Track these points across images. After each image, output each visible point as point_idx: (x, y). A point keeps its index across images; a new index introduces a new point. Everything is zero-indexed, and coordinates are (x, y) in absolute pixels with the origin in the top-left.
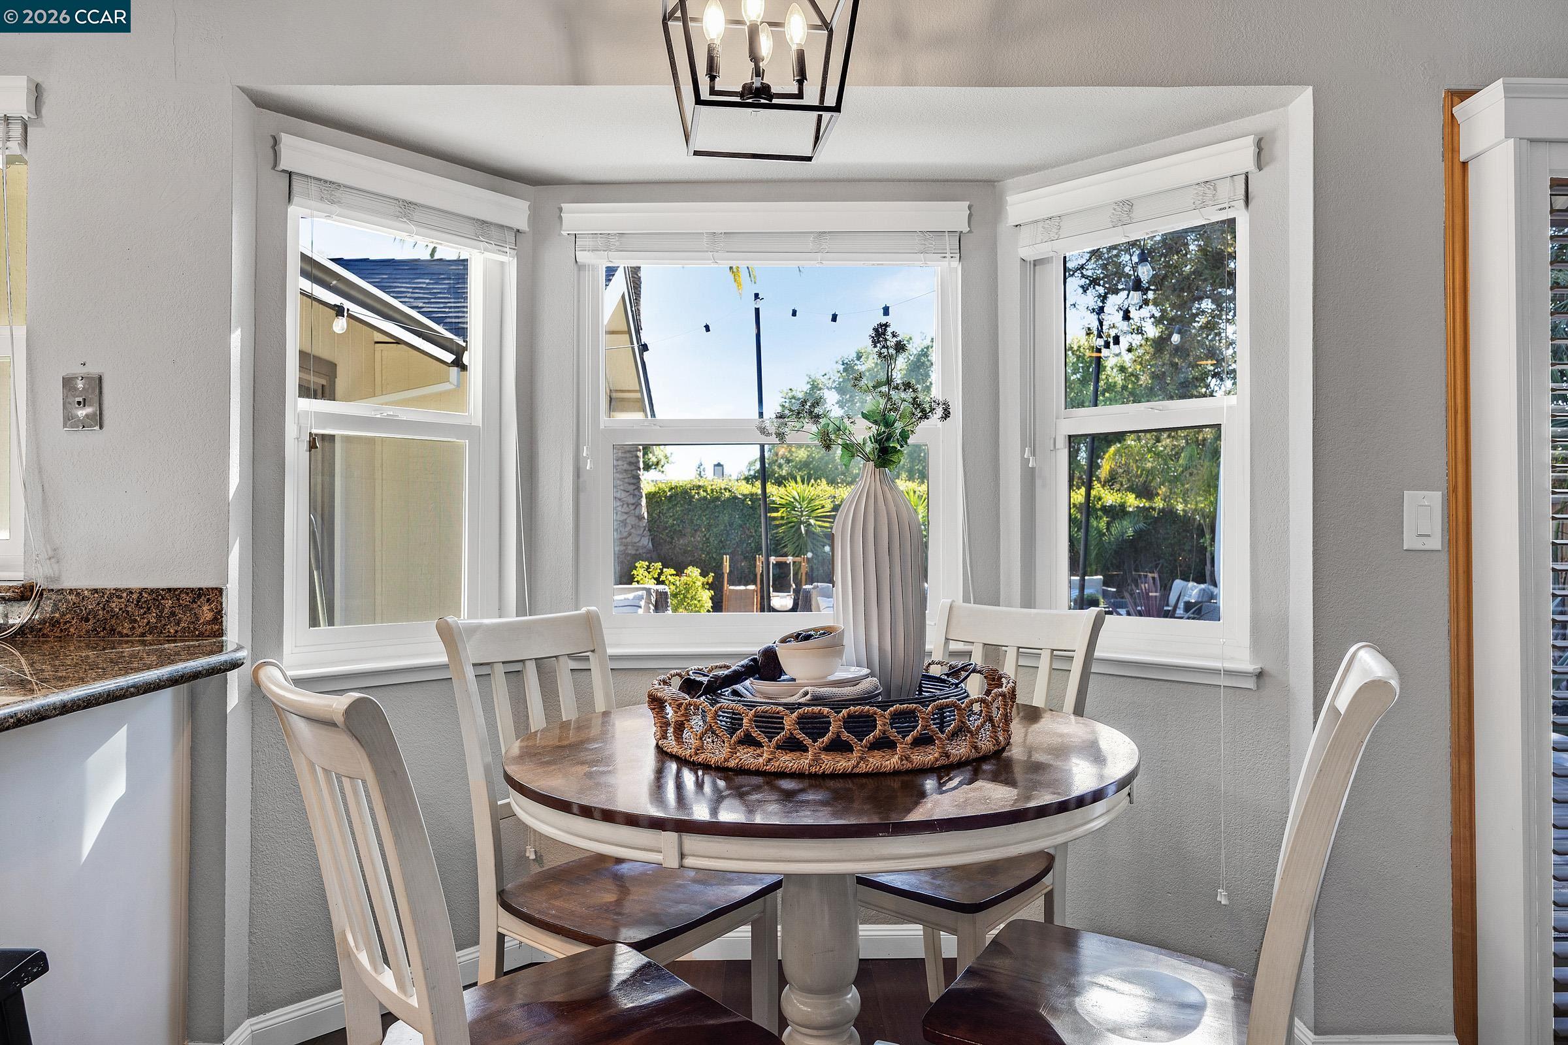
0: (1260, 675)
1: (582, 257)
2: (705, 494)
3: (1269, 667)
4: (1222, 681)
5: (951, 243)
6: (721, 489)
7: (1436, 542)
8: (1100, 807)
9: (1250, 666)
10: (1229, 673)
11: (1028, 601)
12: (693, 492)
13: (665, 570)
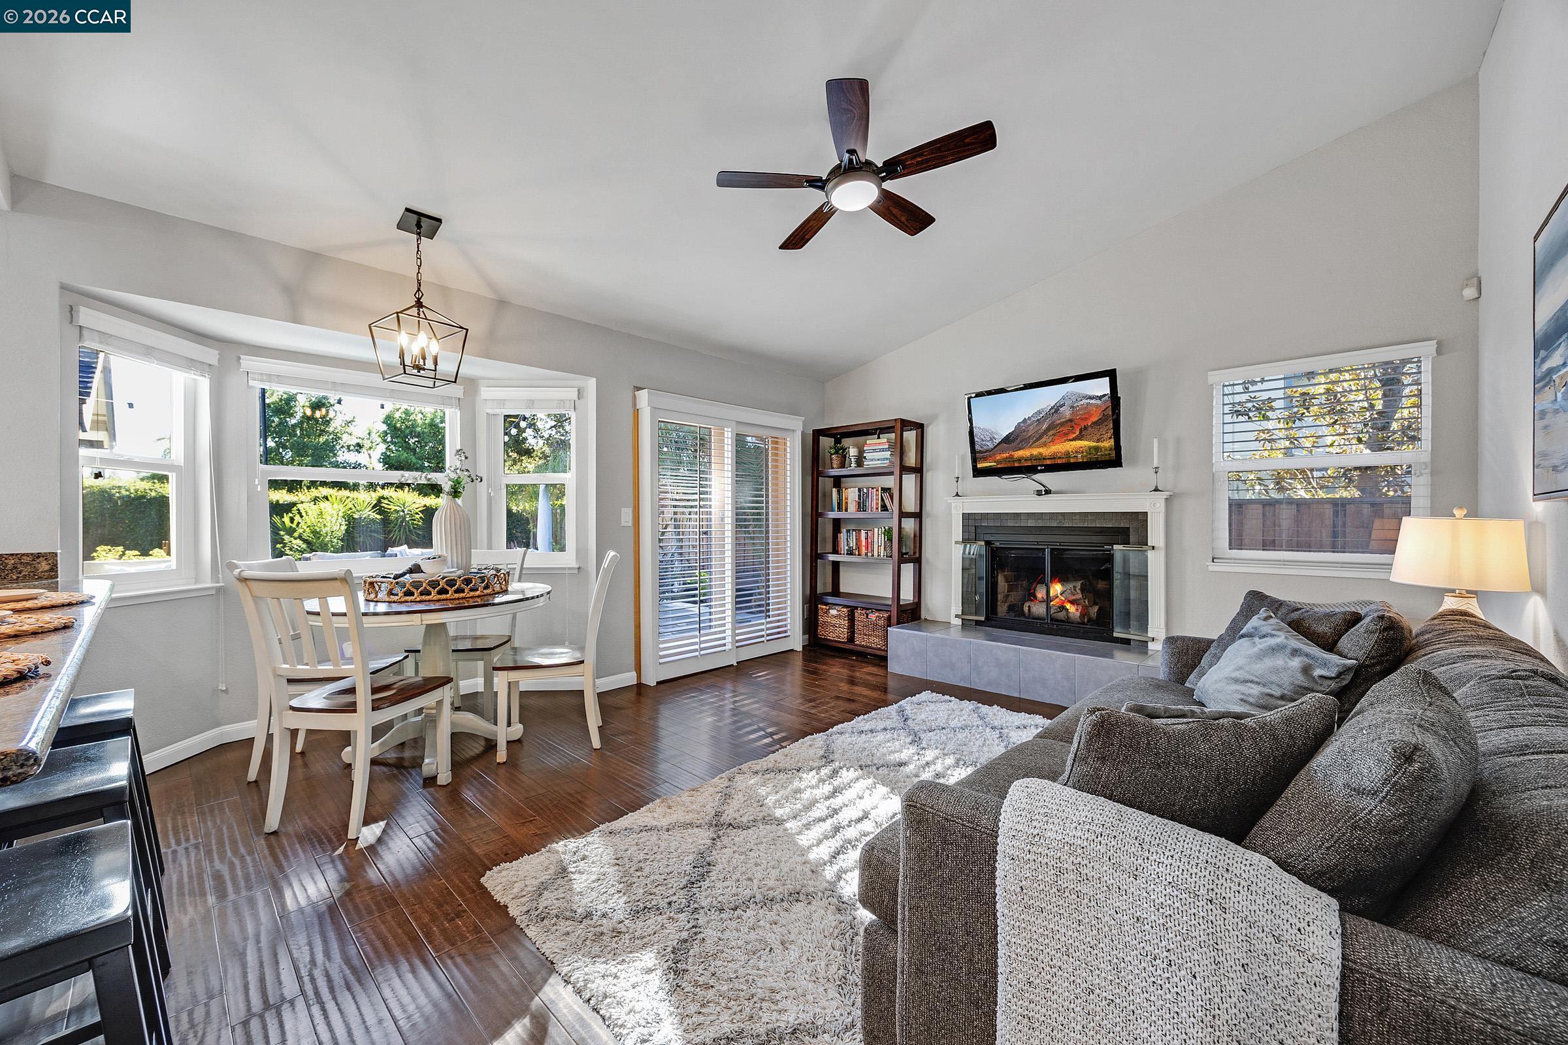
0: (579, 568)
1: (251, 383)
2: (128, 493)
3: (582, 566)
4: (567, 572)
5: (455, 402)
6: (145, 490)
7: (630, 524)
8: (542, 599)
9: (576, 566)
10: (569, 568)
11: (490, 547)
12: (114, 491)
13: (127, 552)
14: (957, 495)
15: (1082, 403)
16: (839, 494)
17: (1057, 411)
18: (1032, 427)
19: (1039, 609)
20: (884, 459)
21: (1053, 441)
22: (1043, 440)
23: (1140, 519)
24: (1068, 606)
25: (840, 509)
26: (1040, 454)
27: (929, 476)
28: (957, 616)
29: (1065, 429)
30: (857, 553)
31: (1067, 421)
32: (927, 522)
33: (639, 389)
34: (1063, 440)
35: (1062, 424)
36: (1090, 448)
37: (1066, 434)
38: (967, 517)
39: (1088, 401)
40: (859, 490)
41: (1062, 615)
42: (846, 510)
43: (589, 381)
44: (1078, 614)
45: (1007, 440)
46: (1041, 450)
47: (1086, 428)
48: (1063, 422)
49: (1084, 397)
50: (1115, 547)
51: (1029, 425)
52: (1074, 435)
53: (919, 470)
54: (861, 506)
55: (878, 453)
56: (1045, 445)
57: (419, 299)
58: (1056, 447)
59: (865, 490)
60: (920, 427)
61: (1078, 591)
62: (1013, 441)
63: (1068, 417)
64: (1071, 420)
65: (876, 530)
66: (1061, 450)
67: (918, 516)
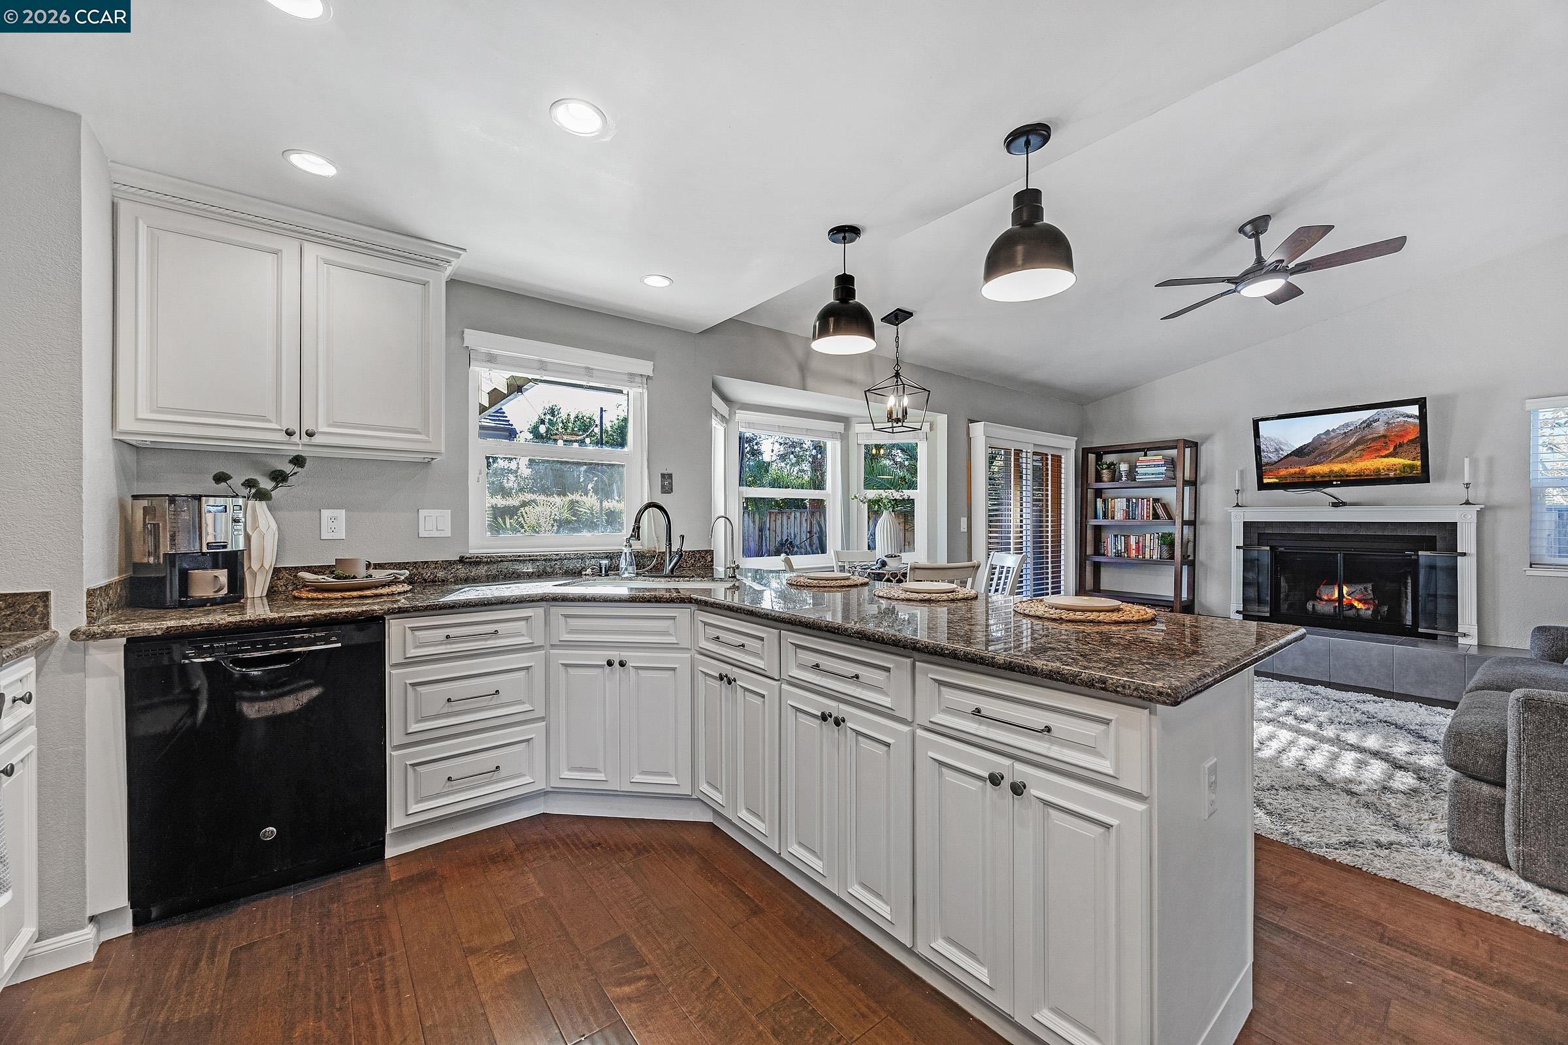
5: (839, 436)
7: (966, 530)
14: (1238, 505)
15: (1398, 420)
16: (1105, 504)
17: (1369, 425)
18: (1335, 440)
19: (1324, 608)
20: (1159, 474)
21: (1361, 457)
22: (1348, 455)
23: (1451, 529)
24: (1356, 604)
25: (1105, 516)
26: (1343, 470)
27: (1203, 489)
28: (1238, 612)
29: (1377, 445)
30: (1126, 555)
31: (1380, 437)
32: (1202, 530)
33: (972, 421)
34: (1373, 456)
35: (1374, 439)
36: (1405, 466)
37: (1378, 450)
38: (1247, 526)
39: (1406, 419)
40: (1128, 500)
41: (1351, 613)
42: (1113, 518)
43: (938, 417)
44: (1370, 612)
45: (1300, 452)
46: (1344, 466)
47: (1401, 445)
48: (1377, 437)
49: (1401, 415)
50: (1420, 553)
51: (1333, 438)
52: (1387, 452)
53: (1193, 483)
54: (1128, 515)
55: (1151, 467)
56: (1350, 460)
57: (897, 371)
58: (1364, 463)
59: (1134, 501)
60: (1194, 446)
61: (1369, 592)
62: (1308, 454)
63: (1382, 433)
64: (1384, 436)
65: (1148, 536)
66: (1369, 467)
67: (1192, 523)
